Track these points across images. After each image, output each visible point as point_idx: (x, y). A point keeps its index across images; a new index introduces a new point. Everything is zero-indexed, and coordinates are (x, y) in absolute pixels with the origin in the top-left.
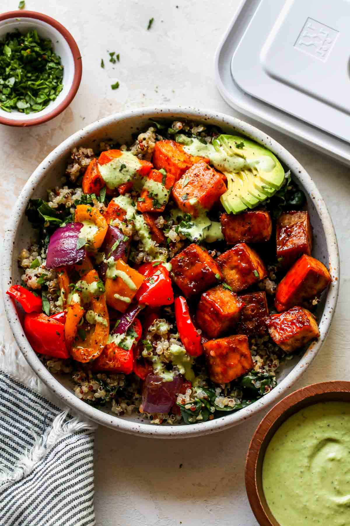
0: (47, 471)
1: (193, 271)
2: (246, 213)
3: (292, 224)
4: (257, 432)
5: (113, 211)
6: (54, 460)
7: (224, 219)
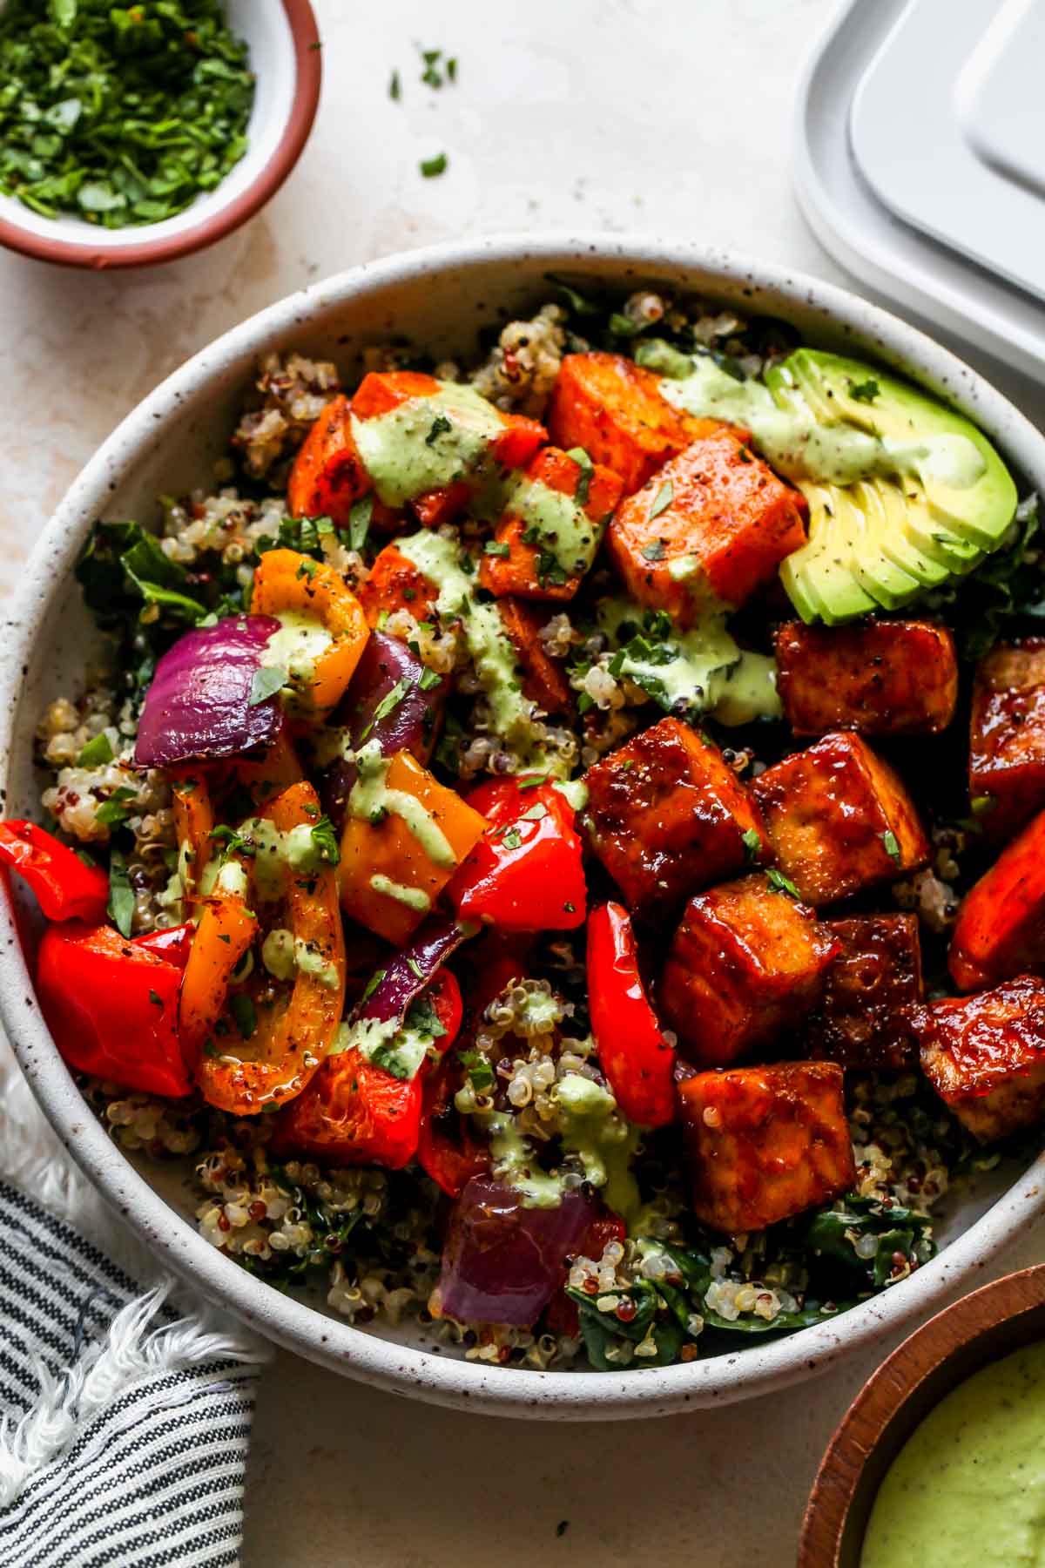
0: (74, 1499)
1: (661, 816)
2: (871, 624)
3: (1032, 682)
4: (854, 1415)
5: (392, 583)
6: (103, 1461)
7: (788, 643)
